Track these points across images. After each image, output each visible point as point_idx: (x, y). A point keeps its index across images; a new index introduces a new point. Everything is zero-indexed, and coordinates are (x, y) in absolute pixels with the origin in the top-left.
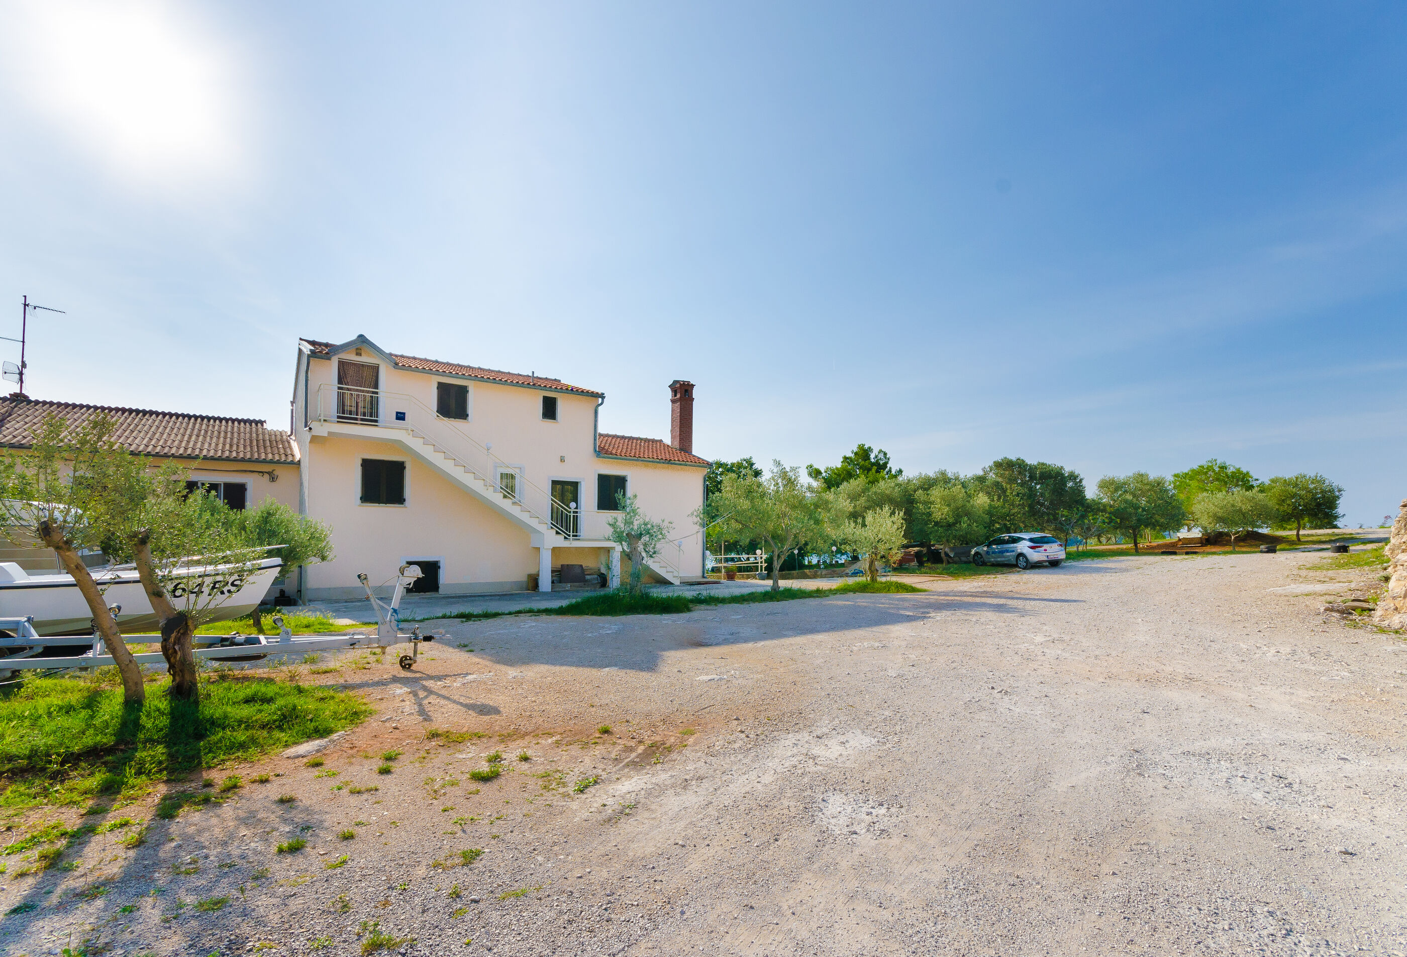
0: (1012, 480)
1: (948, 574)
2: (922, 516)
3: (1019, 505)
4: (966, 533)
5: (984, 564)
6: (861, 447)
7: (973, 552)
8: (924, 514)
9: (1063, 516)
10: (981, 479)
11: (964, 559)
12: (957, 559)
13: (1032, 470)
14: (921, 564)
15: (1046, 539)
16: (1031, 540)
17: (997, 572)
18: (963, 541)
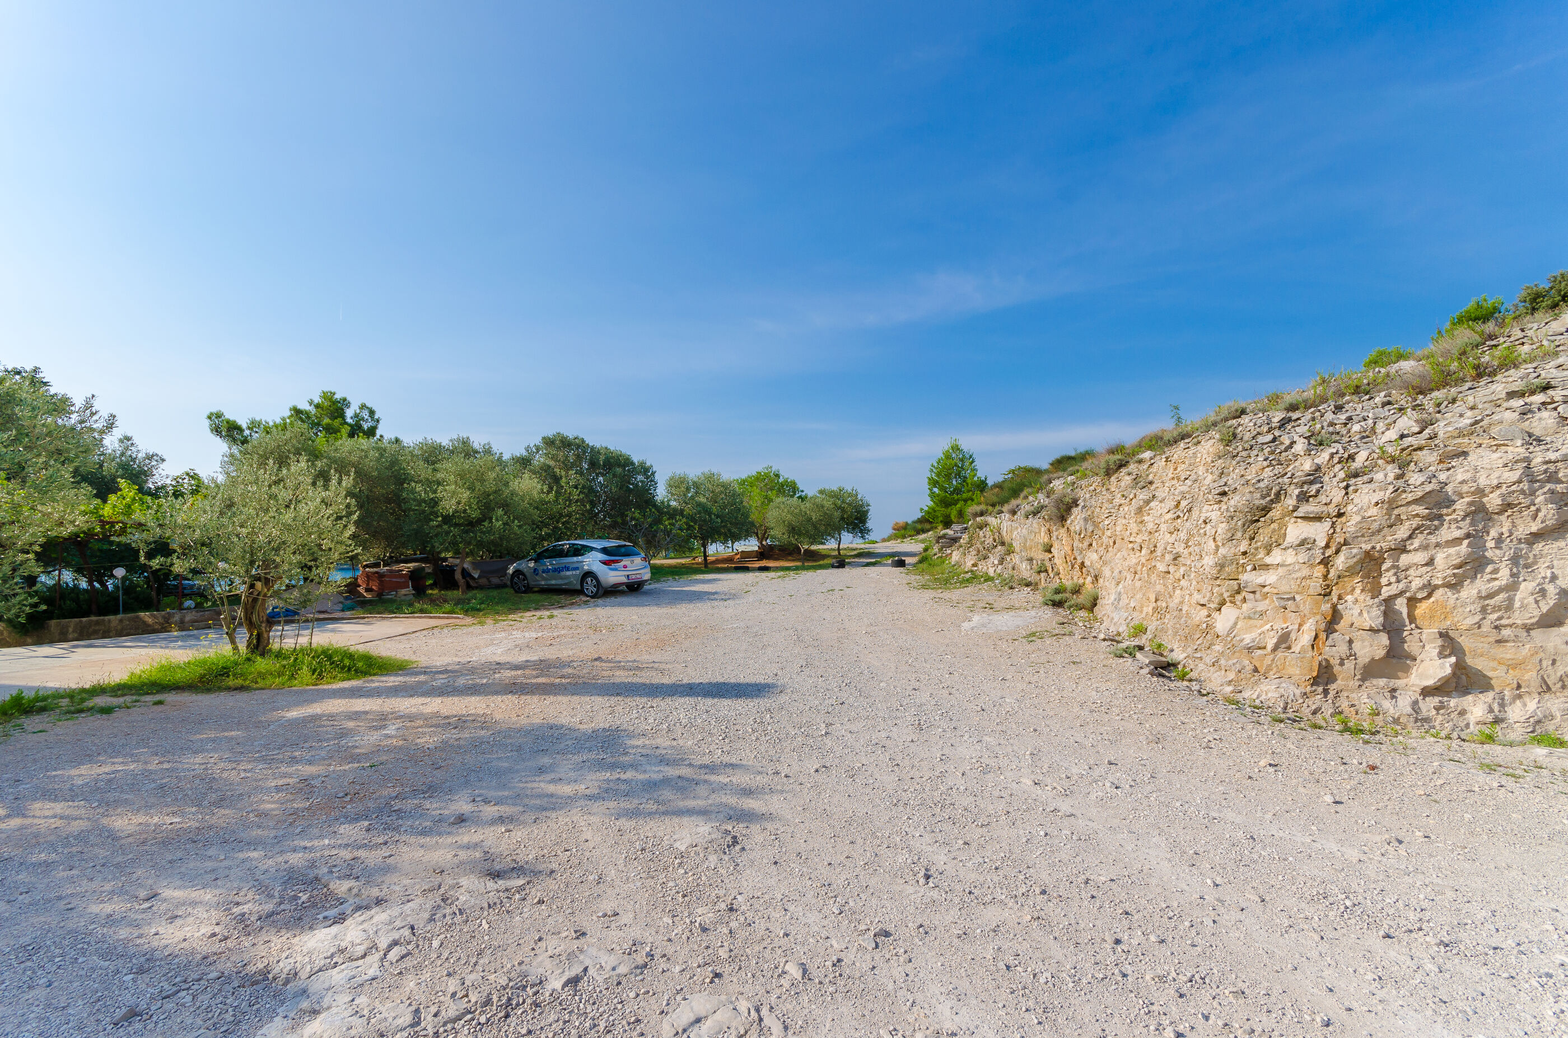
0: (567, 466)
1: (466, 612)
2: (420, 505)
3: (577, 501)
4: (500, 538)
5: (528, 590)
6: (328, 396)
7: (511, 570)
8: (425, 501)
9: (633, 519)
10: (524, 462)
11: (495, 580)
12: (483, 581)
13: (595, 452)
14: (420, 591)
15: (623, 550)
16: (605, 551)
17: (552, 606)
18: (495, 551)
